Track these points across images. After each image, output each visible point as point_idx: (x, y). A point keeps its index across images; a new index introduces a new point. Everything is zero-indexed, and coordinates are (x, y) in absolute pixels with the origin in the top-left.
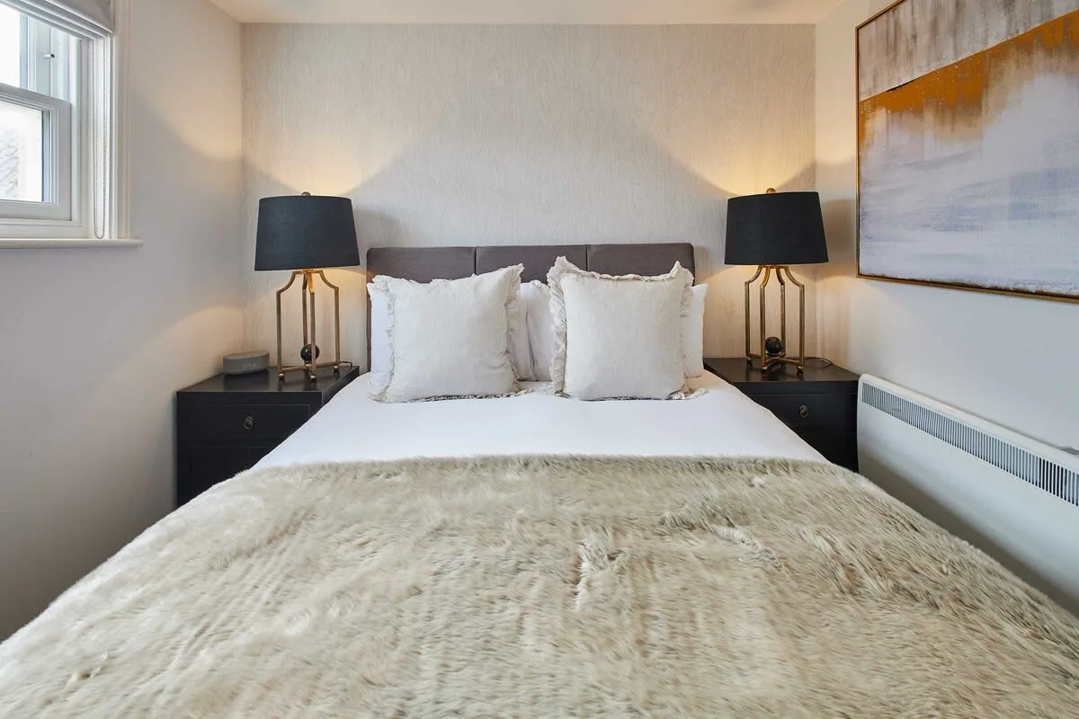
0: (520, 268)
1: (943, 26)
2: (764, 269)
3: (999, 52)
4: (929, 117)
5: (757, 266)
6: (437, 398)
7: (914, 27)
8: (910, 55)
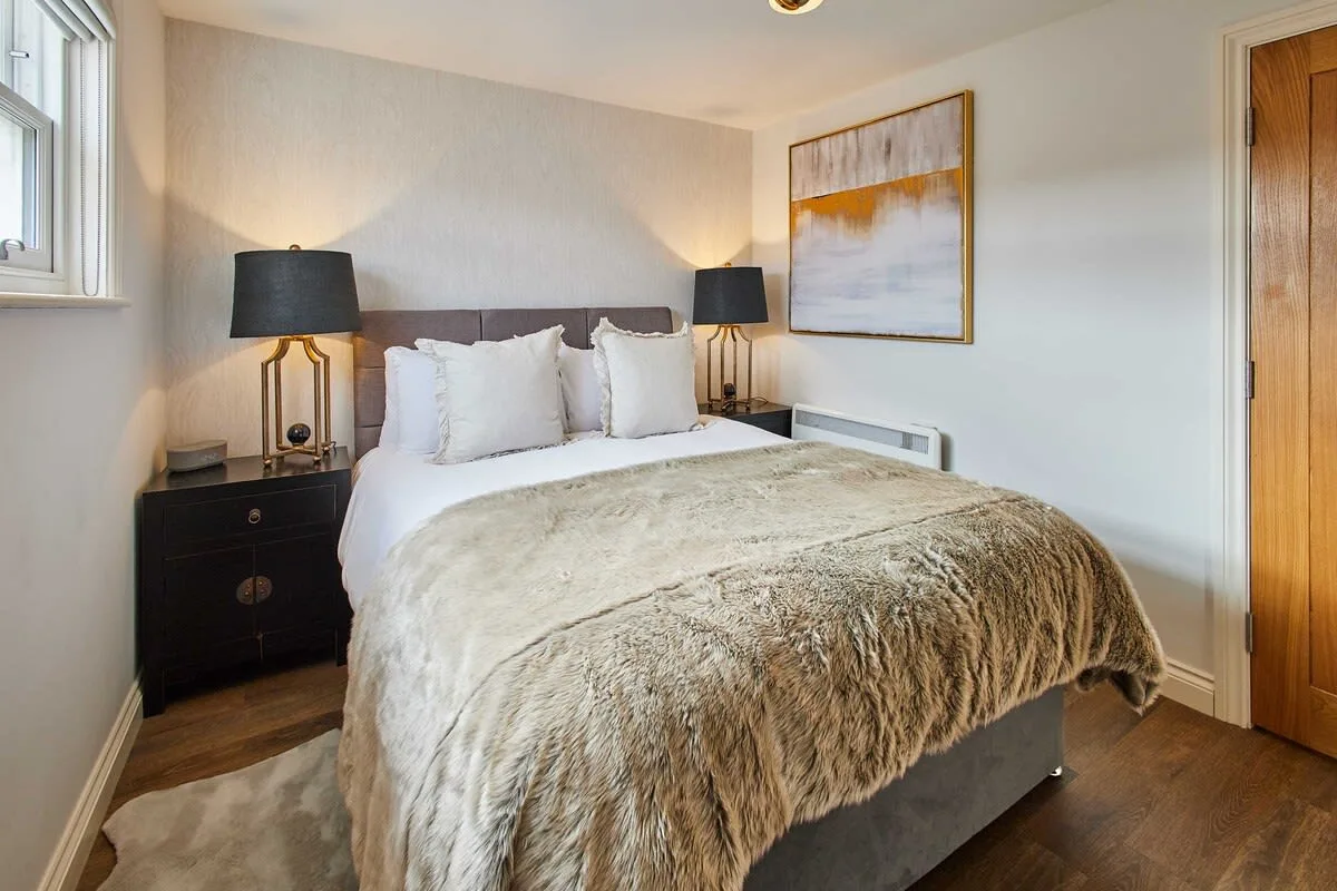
0: (560, 329)
1: (850, 164)
2: (723, 329)
3: (882, 188)
4: (841, 222)
5: (717, 326)
6: (502, 454)
7: (831, 157)
8: (828, 176)
